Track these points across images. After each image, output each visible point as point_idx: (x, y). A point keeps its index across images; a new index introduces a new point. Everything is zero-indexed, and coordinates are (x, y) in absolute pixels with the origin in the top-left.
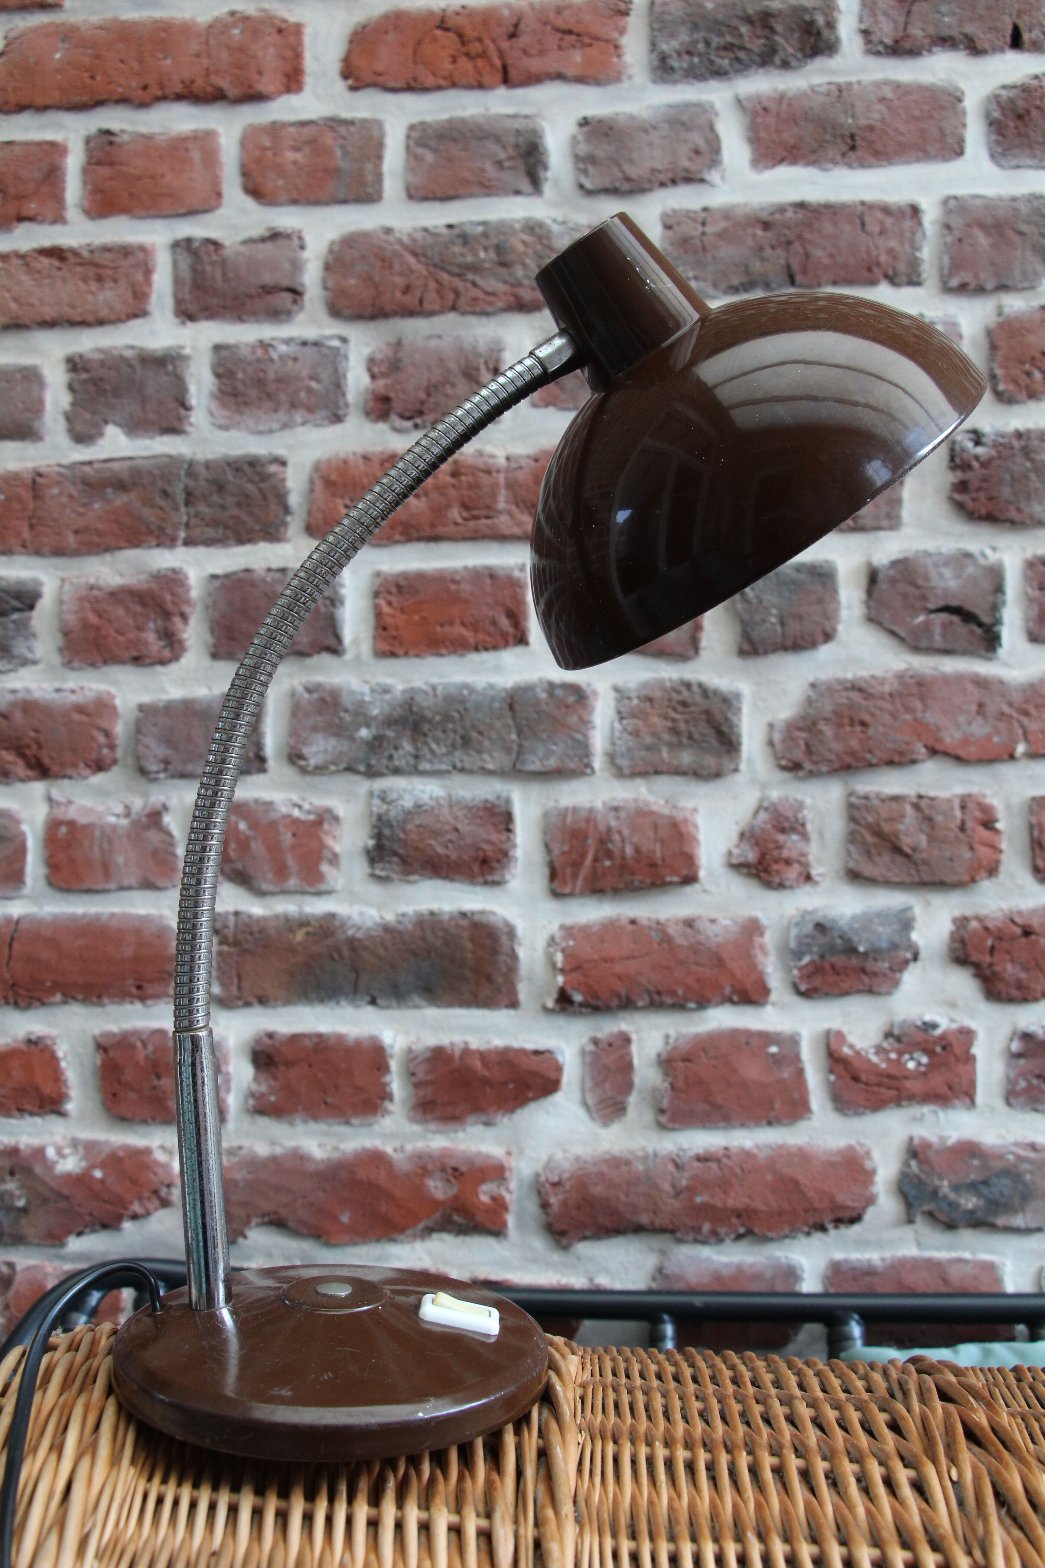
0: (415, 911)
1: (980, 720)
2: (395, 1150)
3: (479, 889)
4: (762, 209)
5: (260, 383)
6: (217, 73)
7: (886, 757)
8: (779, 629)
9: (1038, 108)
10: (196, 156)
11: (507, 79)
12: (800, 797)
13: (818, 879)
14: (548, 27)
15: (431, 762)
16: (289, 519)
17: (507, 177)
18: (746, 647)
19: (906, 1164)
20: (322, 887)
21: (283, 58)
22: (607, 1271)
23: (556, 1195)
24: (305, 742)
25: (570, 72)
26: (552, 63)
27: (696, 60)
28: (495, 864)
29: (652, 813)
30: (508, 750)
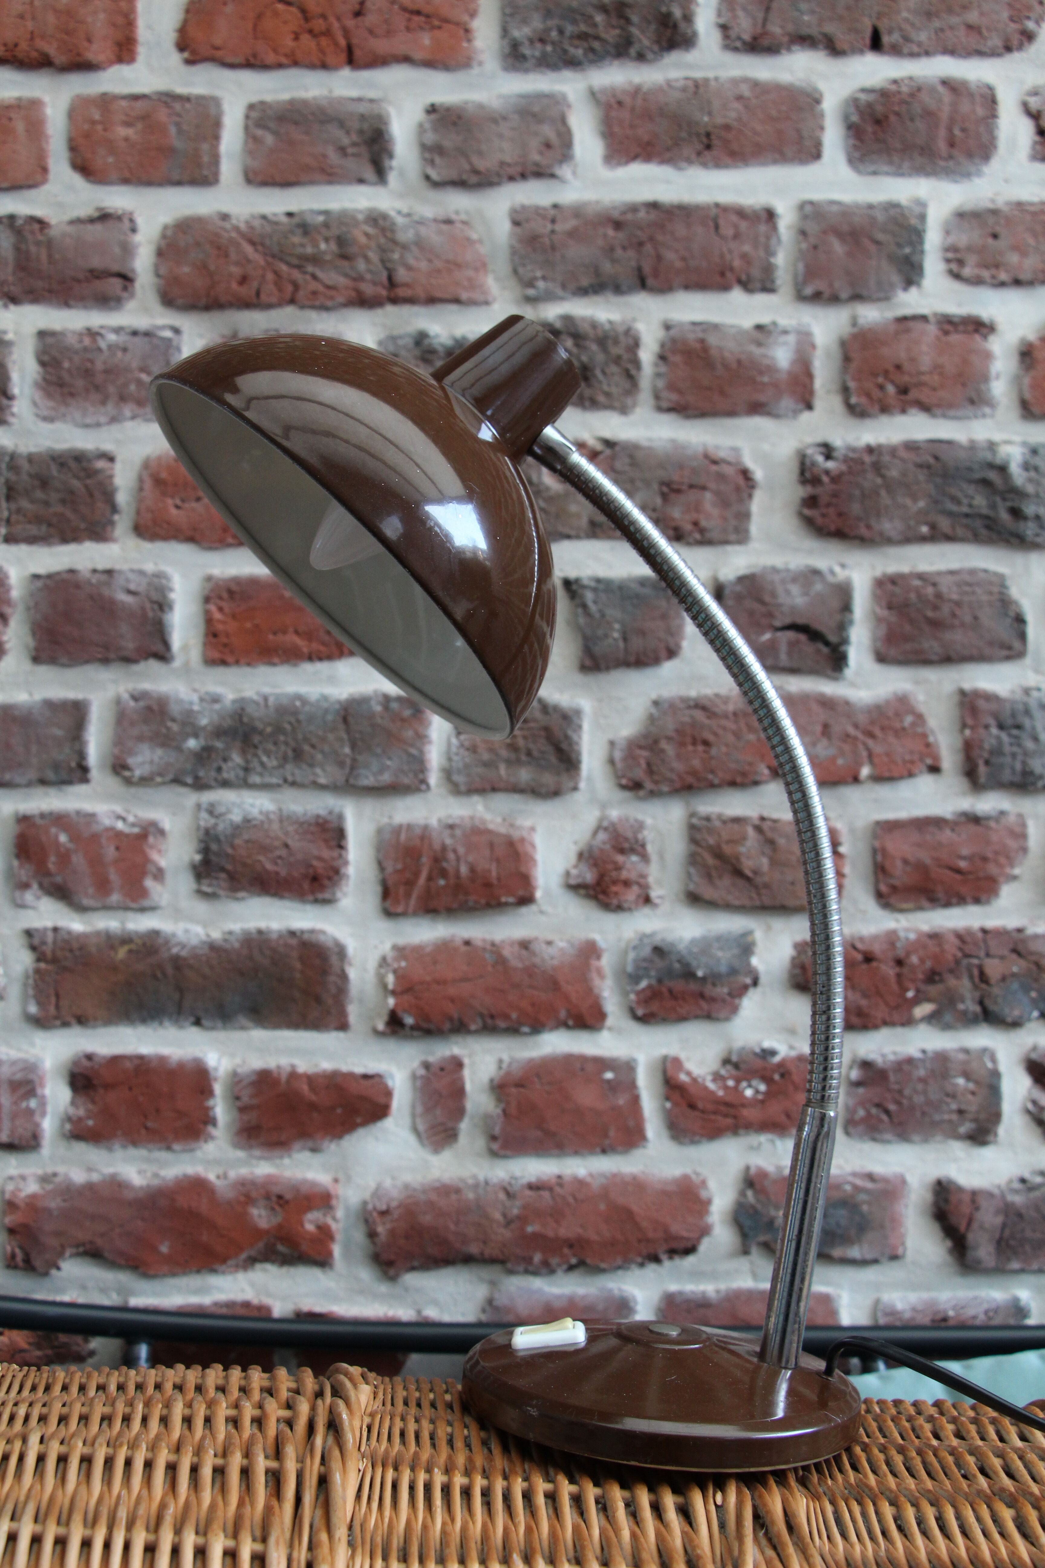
0: (242, 930)
1: (824, 742)
2: (218, 1177)
3: (309, 908)
4: (614, 208)
5: (88, 373)
6: (43, 37)
7: (728, 777)
8: (621, 644)
9: (897, 114)
10: (20, 126)
11: (352, 61)
12: (640, 817)
13: (657, 901)
14: (396, 7)
15: (261, 775)
16: (116, 517)
17: (350, 164)
18: (588, 663)
19: (742, 1194)
20: (146, 903)
21: (114, 25)
22: (435, 1303)
23: (384, 1223)
24: (131, 753)
25: (418, 55)
26: (399, 44)
27: (549, 48)
28: (326, 882)
29: (488, 832)
30: (341, 764)
